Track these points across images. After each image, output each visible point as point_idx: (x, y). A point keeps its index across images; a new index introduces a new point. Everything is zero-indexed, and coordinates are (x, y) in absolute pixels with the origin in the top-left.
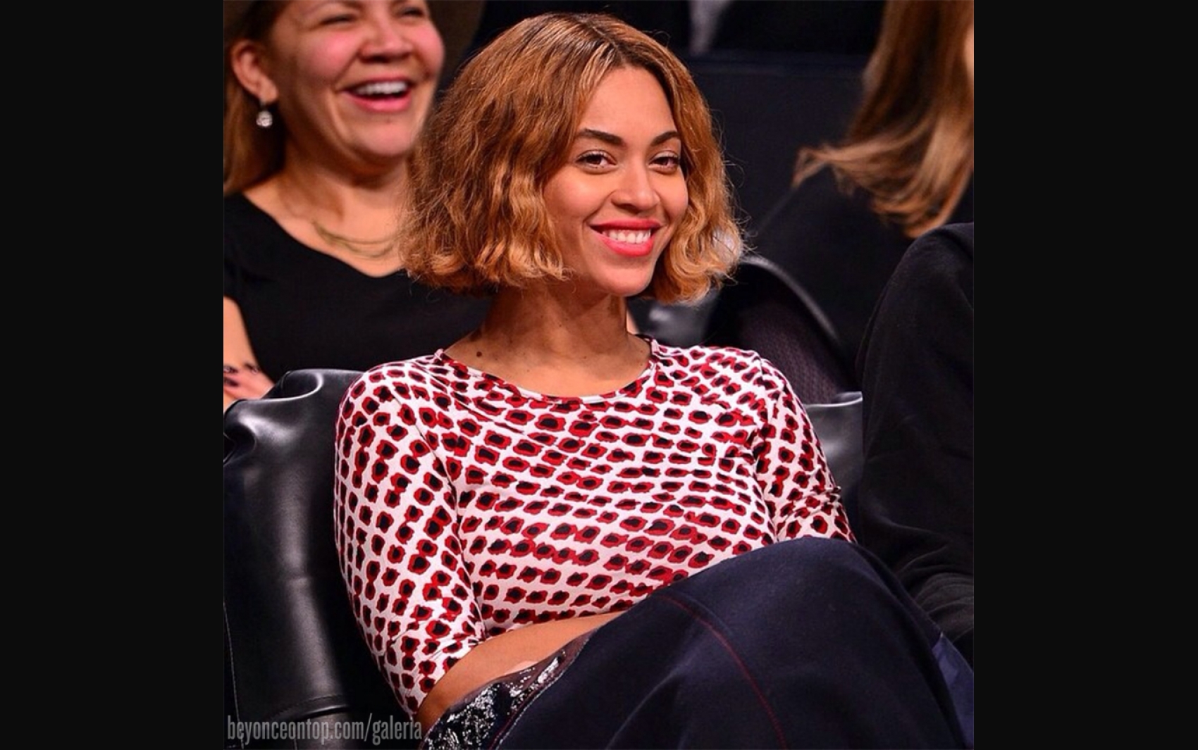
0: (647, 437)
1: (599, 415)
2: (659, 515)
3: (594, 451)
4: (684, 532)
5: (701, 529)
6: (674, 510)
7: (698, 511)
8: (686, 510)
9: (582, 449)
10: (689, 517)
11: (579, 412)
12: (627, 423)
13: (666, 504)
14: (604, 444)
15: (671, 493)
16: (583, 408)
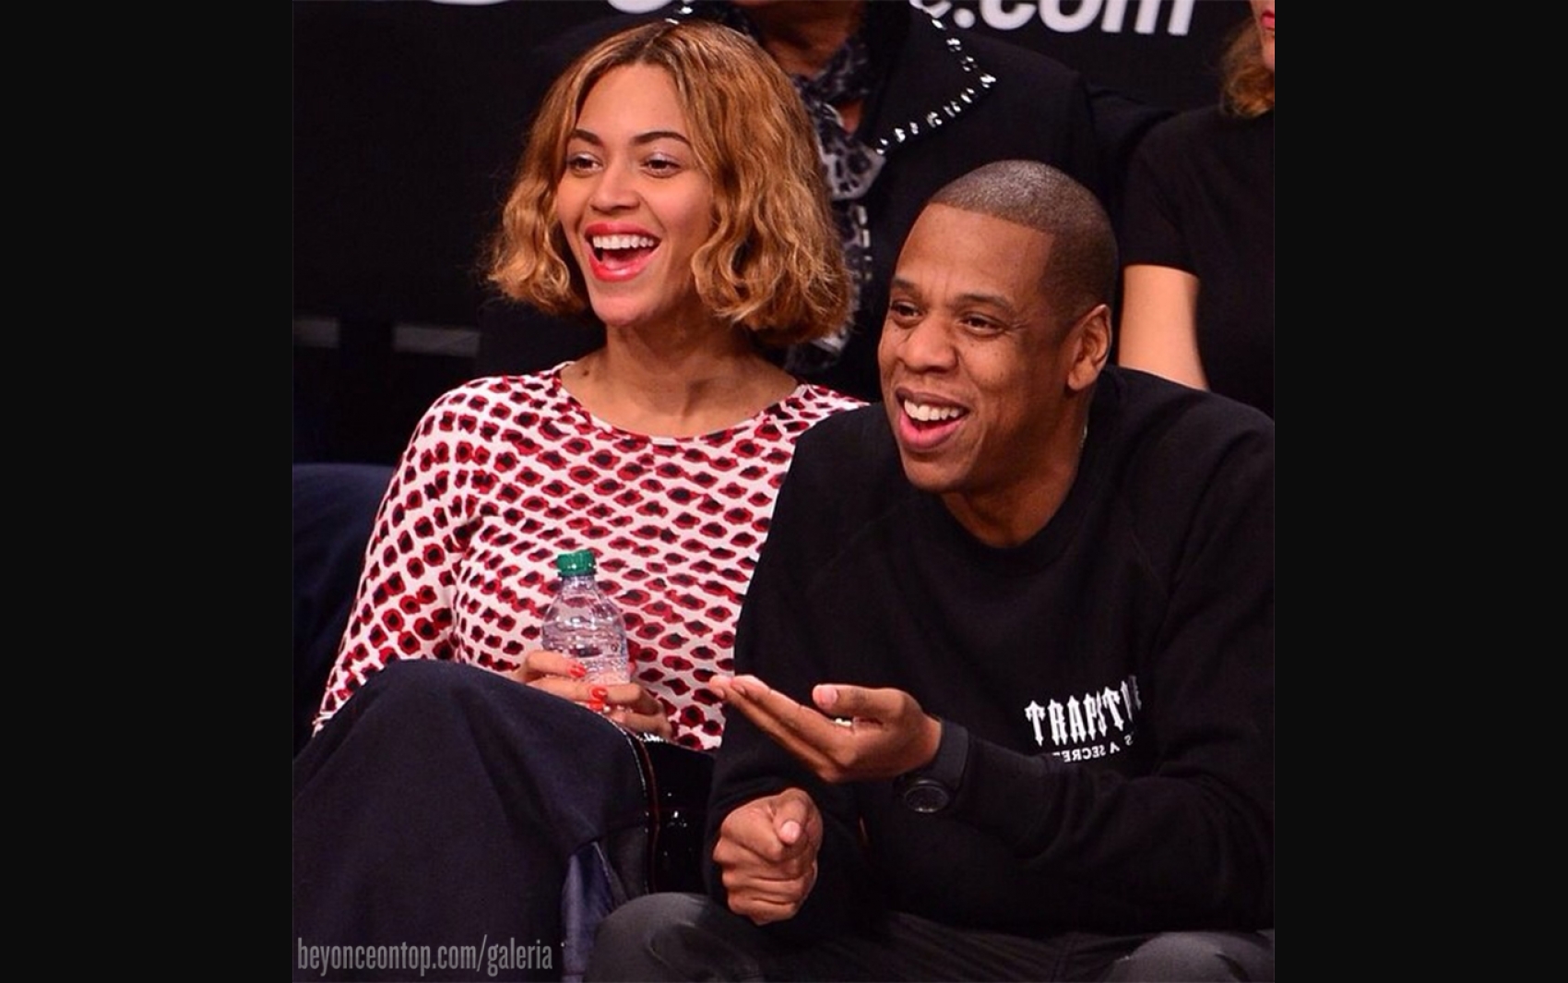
0: (697, 495)
1: (660, 460)
2: (639, 585)
3: (630, 498)
4: (659, 608)
5: (677, 609)
6: (658, 584)
7: (681, 590)
8: (670, 586)
9: (619, 493)
10: (669, 594)
11: (641, 453)
12: (687, 476)
13: (654, 576)
14: (644, 493)
15: (667, 566)
16: (649, 449)
